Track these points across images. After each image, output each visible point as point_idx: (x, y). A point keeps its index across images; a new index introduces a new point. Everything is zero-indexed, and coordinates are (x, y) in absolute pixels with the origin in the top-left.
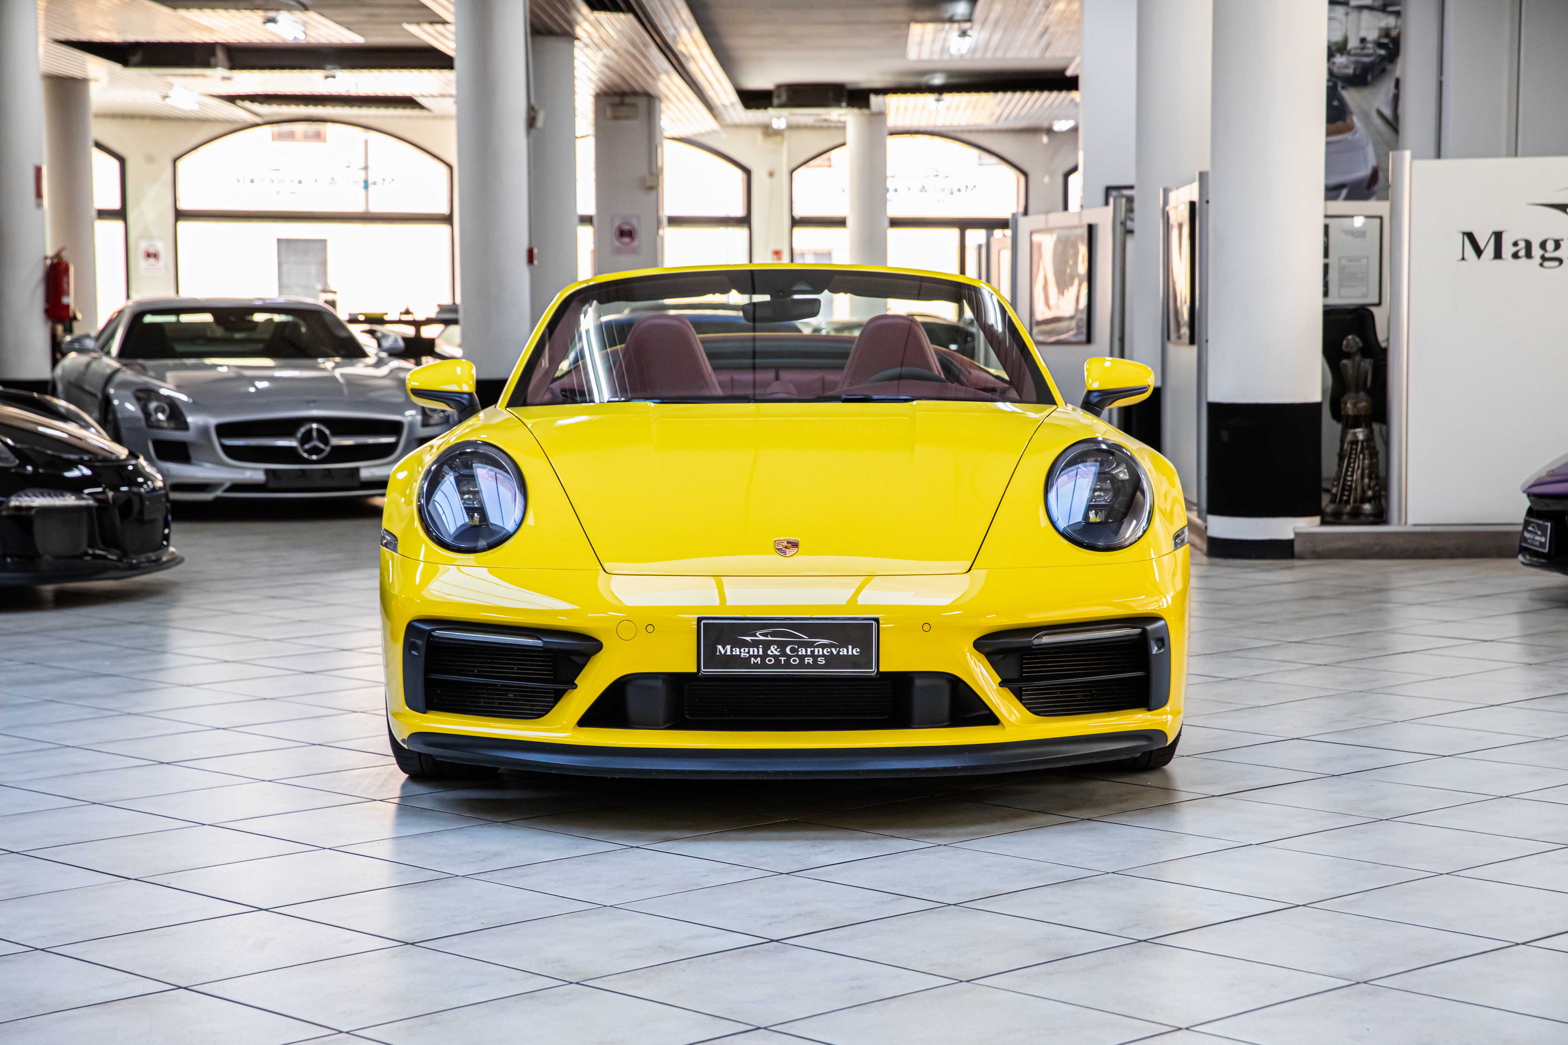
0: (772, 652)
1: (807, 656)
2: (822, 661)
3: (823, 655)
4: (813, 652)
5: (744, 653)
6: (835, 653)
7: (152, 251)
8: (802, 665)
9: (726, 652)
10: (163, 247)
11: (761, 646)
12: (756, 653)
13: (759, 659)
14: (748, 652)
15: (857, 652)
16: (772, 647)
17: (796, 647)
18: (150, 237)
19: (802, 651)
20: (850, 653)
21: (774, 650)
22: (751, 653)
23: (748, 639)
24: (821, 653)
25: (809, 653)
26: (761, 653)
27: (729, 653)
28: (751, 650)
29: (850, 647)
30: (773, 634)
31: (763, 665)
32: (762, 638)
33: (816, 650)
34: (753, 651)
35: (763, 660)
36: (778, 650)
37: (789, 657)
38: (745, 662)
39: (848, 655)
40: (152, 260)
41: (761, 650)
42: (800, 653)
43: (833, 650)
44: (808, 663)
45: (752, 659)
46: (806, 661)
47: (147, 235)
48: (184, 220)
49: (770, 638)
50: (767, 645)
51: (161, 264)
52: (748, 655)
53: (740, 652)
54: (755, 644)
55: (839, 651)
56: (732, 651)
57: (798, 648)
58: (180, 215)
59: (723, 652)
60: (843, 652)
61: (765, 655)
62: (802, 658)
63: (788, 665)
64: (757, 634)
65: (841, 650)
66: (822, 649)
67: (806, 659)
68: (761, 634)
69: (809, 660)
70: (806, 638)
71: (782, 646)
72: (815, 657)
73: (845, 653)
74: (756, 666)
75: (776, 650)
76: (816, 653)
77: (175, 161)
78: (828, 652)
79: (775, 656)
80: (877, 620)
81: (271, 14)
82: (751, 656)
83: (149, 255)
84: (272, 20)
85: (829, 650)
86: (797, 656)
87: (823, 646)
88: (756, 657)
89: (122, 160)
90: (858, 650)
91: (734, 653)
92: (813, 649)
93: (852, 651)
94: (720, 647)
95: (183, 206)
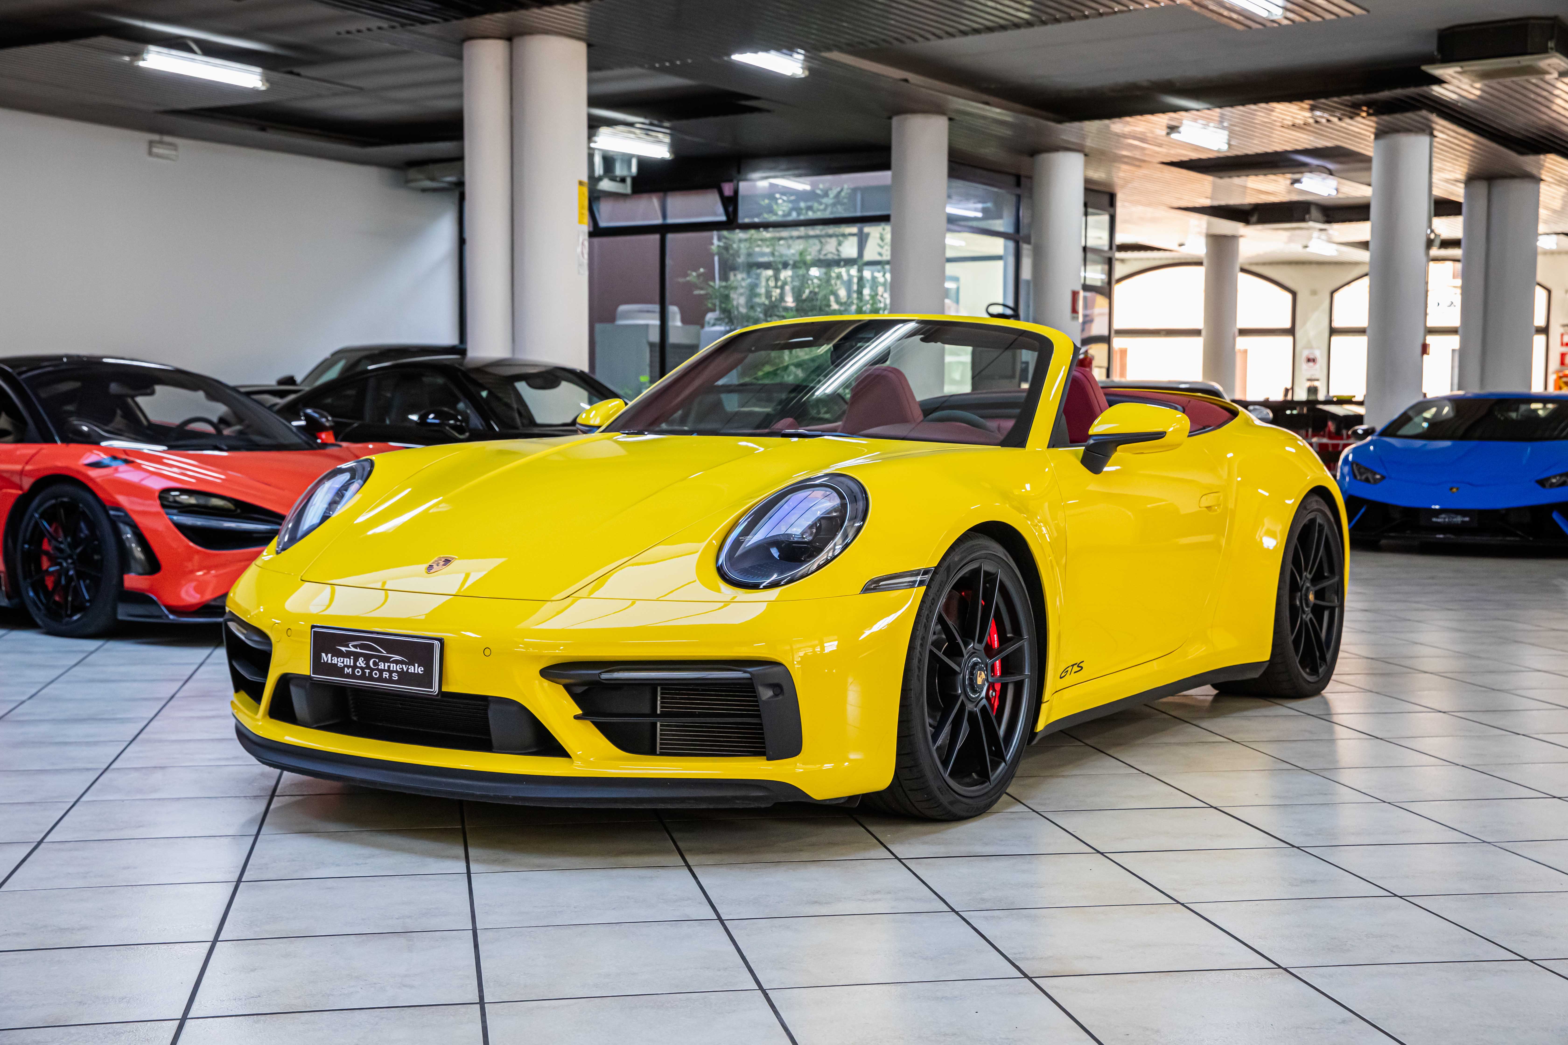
0: (360, 664)
1: (385, 670)
2: (395, 677)
3: (397, 671)
4: (389, 667)
5: (339, 662)
6: (405, 670)
7: (1311, 357)
8: (380, 679)
9: (328, 660)
10: (1319, 354)
11: (352, 657)
12: (348, 664)
13: (350, 669)
14: (343, 662)
15: (422, 671)
16: (360, 659)
17: (377, 660)
18: (1311, 348)
19: (381, 666)
20: (416, 672)
21: (361, 662)
22: (345, 663)
23: (343, 649)
24: (395, 669)
25: (386, 668)
26: (352, 664)
27: (329, 661)
28: (345, 659)
29: (416, 665)
30: (362, 647)
31: (353, 676)
32: (353, 649)
33: (392, 665)
34: (349, 661)
35: (353, 671)
36: (364, 662)
37: (372, 670)
38: (339, 671)
39: (414, 673)
40: (1311, 364)
41: (352, 660)
42: (380, 667)
43: (404, 666)
44: (386, 677)
45: (346, 669)
46: (384, 675)
47: (1309, 346)
48: (1336, 336)
49: (358, 650)
50: (356, 656)
51: (1318, 366)
52: (342, 665)
53: (338, 662)
54: (348, 655)
55: (408, 669)
56: (332, 660)
57: (379, 662)
58: (1333, 331)
59: (326, 660)
60: (411, 670)
61: (354, 667)
62: (381, 671)
63: (371, 678)
64: (350, 645)
65: (410, 667)
66: (395, 666)
67: (384, 673)
68: (353, 646)
69: (386, 675)
70: (384, 653)
71: (367, 658)
72: (391, 672)
73: (413, 671)
74: (348, 676)
75: (363, 662)
76: (391, 669)
77: (1332, 293)
78: (400, 669)
79: (361, 668)
80: (441, 640)
81: (1297, 176)
82: (345, 666)
83: (1309, 360)
84: (1297, 181)
85: (401, 667)
86: (378, 669)
87: (397, 662)
88: (348, 667)
89: (1294, 294)
90: (423, 669)
91: (333, 662)
92: (389, 664)
93: (416, 669)
94: (323, 655)
95: (1336, 324)
